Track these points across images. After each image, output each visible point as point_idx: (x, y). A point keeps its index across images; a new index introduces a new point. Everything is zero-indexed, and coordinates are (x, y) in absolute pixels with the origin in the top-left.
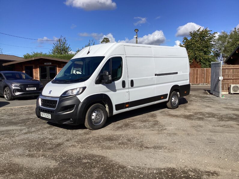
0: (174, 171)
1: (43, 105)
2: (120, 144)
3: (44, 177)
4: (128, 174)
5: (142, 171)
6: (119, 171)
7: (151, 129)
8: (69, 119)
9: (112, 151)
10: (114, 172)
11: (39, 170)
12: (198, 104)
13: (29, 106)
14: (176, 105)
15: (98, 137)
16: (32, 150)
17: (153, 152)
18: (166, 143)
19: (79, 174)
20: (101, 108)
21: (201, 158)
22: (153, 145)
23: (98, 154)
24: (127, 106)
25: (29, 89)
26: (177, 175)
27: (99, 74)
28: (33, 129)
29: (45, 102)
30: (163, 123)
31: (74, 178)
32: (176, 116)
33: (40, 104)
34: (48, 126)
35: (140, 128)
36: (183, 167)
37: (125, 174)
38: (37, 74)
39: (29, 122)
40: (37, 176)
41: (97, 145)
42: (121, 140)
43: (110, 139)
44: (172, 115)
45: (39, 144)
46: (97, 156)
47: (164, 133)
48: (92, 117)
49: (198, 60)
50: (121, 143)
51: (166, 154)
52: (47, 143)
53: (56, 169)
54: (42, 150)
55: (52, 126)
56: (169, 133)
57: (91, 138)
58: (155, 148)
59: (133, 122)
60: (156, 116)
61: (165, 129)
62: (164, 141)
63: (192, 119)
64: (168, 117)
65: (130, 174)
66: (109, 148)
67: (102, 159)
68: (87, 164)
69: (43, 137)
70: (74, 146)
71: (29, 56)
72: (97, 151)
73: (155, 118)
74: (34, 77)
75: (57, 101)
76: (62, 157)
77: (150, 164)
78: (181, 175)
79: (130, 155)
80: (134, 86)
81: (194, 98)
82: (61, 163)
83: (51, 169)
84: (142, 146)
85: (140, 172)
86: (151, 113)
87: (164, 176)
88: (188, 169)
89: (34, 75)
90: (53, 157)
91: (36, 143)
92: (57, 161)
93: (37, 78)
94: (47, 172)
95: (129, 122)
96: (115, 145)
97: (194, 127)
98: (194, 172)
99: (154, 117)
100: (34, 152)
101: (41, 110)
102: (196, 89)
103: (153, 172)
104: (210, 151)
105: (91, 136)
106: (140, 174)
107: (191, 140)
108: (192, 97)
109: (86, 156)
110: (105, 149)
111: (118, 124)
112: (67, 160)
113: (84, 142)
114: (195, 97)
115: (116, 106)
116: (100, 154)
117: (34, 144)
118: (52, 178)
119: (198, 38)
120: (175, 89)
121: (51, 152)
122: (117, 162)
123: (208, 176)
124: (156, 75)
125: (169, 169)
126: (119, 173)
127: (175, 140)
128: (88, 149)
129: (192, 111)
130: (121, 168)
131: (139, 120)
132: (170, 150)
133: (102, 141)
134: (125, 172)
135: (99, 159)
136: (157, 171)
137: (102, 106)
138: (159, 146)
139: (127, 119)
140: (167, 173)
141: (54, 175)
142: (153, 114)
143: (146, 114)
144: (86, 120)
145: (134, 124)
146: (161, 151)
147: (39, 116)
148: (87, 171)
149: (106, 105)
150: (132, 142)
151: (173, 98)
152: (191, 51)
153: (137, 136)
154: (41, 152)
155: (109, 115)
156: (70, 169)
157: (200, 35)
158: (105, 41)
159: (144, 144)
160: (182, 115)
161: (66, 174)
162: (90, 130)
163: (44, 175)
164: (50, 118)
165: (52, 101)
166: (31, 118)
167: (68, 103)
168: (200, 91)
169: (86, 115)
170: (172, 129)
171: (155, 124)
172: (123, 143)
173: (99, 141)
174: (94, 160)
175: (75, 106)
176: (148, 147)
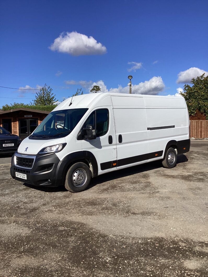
0: (163, 241)
1: (18, 163)
2: (103, 209)
3: (14, 246)
4: (109, 244)
5: (125, 240)
6: (98, 240)
7: (142, 191)
8: (47, 180)
9: (94, 217)
10: (93, 242)
11: (9, 238)
12: (199, 163)
13: (5, 164)
14: (173, 164)
15: (79, 201)
16: (3, 215)
17: (140, 219)
18: (156, 208)
19: (53, 243)
20: (84, 167)
21: (195, 226)
22: (141, 211)
23: (77, 221)
24: (115, 164)
25: (6, 145)
26: (166, 245)
27: (82, 129)
28: (7, 191)
29: (20, 160)
30: (156, 185)
31: (47, 247)
32: (173, 177)
33: (15, 163)
34: (25, 187)
35: (129, 190)
36: (173, 236)
37: (106, 244)
38: (16, 128)
39: (3, 183)
40: (5, 245)
41: (77, 210)
42: (106, 204)
43: (93, 203)
44: (168, 175)
45: (11, 209)
46: (75, 223)
47: (156, 197)
48: (74, 177)
49: (202, 111)
50: (105, 208)
51: (155, 222)
52: (20, 207)
53: (27, 237)
54: (14, 216)
55: (29, 188)
56: (162, 197)
57: (71, 202)
58: (143, 214)
59: (121, 183)
60: (149, 177)
61: (158, 192)
62: (154, 206)
63: (191, 181)
64: (163, 178)
65: (111, 244)
66: (91, 214)
67: (81, 226)
68: (64, 232)
69: (17, 200)
70: (51, 211)
71: (8, 107)
72: (76, 218)
73: (148, 179)
74: (13, 131)
75: (34, 159)
76: (36, 224)
77: (136, 233)
78: (170, 245)
79: (114, 222)
80: (123, 142)
81: (196, 155)
82: (34, 230)
83: (22, 237)
84: (128, 212)
85: (123, 242)
86: (143, 172)
87: (150, 246)
88: (178, 239)
89: (13, 129)
90: (26, 224)
91: (9, 208)
92: (30, 228)
93: (15, 132)
94: (18, 241)
95: (116, 183)
96: (98, 210)
97: (191, 189)
98: (185, 243)
99: (147, 177)
100: (5, 217)
101: (16, 169)
102: (199, 144)
103: (138, 242)
104: (207, 218)
105: (71, 199)
106: (123, 244)
107: (186, 205)
108: (194, 154)
109: (63, 223)
110: (85, 214)
111: (103, 185)
112: (42, 227)
113: (63, 206)
114: (198, 155)
115: (102, 165)
116: (79, 221)
117: (7, 208)
118: (23, 247)
119: (201, 85)
120: (172, 145)
121: (25, 218)
122: (97, 230)
123: (200, 248)
124: (148, 129)
125: (157, 238)
126: (98, 243)
127: (167, 205)
128: (67, 214)
129: (191, 171)
130: (102, 237)
131: (128, 181)
132: (161, 217)
133: (83, 205)
134: (106, 242)
135: (78, 226)
136: (143, 241)
137: (85, 166)
138: (149, 212)
139: (115, 180)
140: (154, 244)
141: (25, 244)
142: (146, 174)
143: (138, 174)
144: (67, 181)
145: (122, 186)
146: (150, 218)
147: (14, 177)
148: (63, 240)
149: (89, 164)
150: (117, 207)
151: (169, 156)
152: (194, 100)
153: (124, 199)
154: (13, 218)
155: (94, 175)
156: (44, 238)
157: (205, 81)
158: (95, 90)
159: (131, 209)
160: (179, 176)
161: (39, 243)
162: (71, 193)
163: (14, 244)
164: (26, 179)
165: (28, 160)
166: (6, 178)
167: (46, 161)
168: (203, 147)
169: (66, 176)
170: (165, 192)
171: (146, 186)
172: (107, 208)
173: (79, 206)
174: (71, 228)
175: (54, 165)
176: (135, 212)
